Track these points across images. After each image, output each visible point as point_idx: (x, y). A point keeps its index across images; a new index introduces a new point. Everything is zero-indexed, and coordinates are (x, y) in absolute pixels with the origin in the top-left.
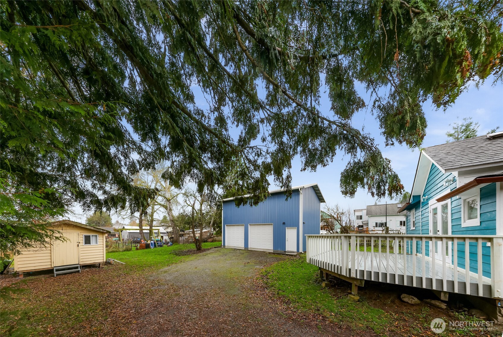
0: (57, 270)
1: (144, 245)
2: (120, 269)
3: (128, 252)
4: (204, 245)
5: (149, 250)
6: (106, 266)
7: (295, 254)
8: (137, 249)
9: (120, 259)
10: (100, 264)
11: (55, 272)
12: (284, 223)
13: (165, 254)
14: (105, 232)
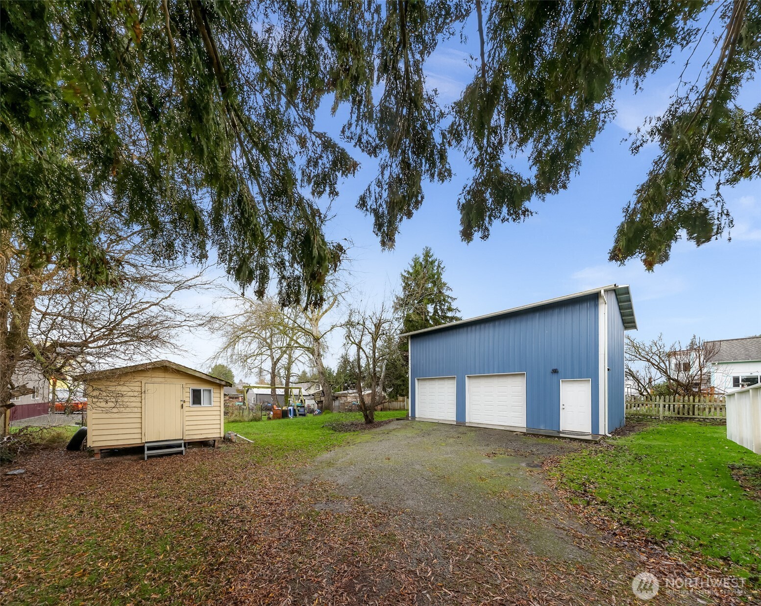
0: (150, 449)
1: (279, 412)
2: (246, 453)
3: (255, 423)
4: (379, 415)
5: (288, 420)
6: (224, 445)
7: (589, 438)
8: (269, 419)
9: (246, 434)
10: (215, 441)
11: (146, 452)
12: (555, 371)
13: (316, 429)
14: (223, 383)
